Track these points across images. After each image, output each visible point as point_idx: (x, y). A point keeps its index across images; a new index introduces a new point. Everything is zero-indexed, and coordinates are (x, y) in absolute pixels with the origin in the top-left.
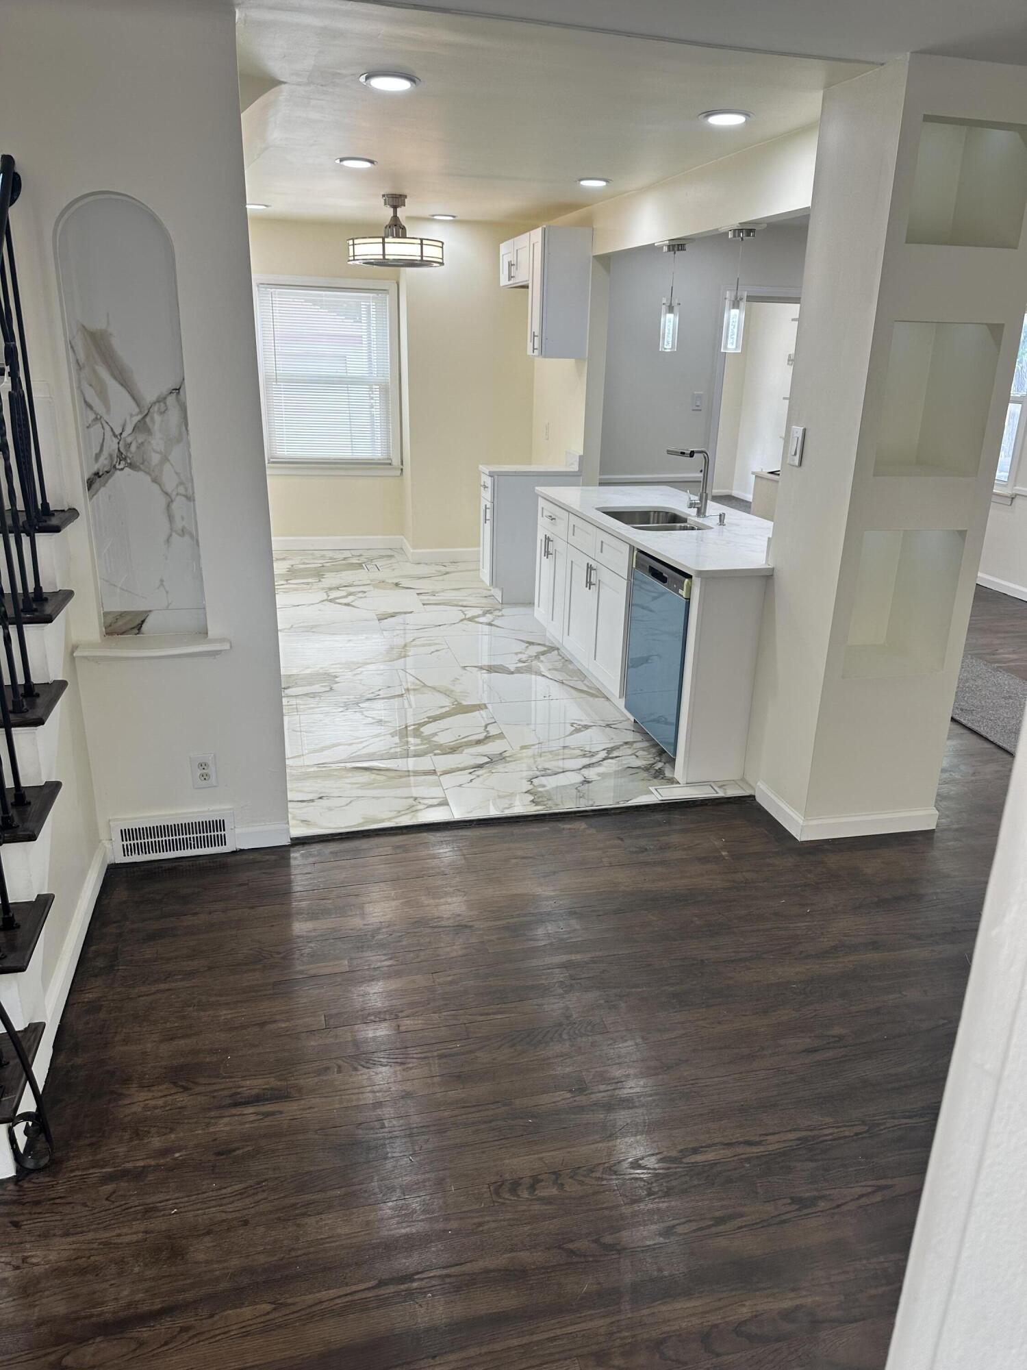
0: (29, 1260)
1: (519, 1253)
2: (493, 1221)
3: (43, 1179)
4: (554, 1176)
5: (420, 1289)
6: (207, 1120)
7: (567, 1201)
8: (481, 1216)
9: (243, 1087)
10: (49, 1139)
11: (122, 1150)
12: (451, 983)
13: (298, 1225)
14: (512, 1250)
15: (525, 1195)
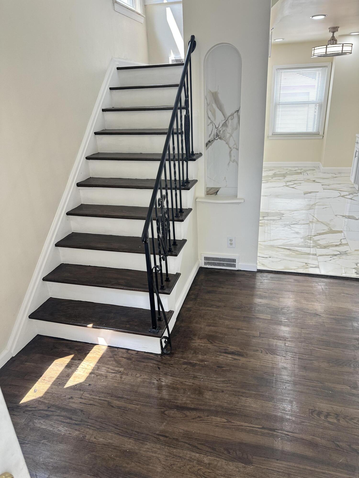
0: (160, 380)
1: (316, 438)
2: (308, 423)
3: (168, 357)
4: (336, 416)
5: (277, 435)
6: (216, 355)
7: (339, 426)
8: (304, 419)
9: (229, 348)
10: (171, 346)
11: (190, 356)
12: (308, 334)
13: (239, 398)
14: (314, 436)
15: (323, 418)
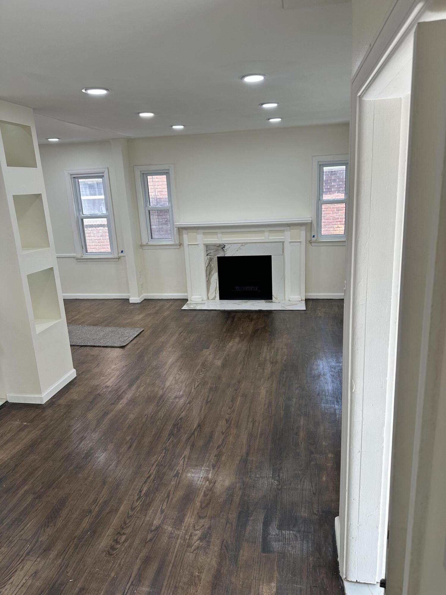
1: (140, 556)
4: (118, 534)
7: (131, 534)
14: (137, 558)
15: (119, 546)
